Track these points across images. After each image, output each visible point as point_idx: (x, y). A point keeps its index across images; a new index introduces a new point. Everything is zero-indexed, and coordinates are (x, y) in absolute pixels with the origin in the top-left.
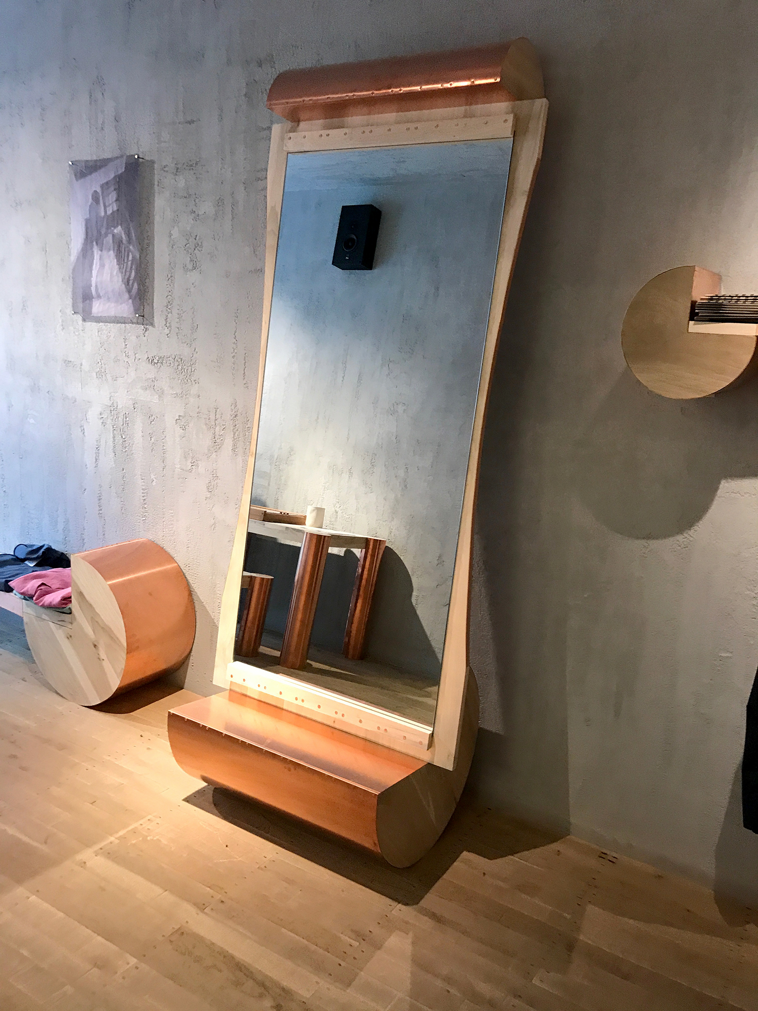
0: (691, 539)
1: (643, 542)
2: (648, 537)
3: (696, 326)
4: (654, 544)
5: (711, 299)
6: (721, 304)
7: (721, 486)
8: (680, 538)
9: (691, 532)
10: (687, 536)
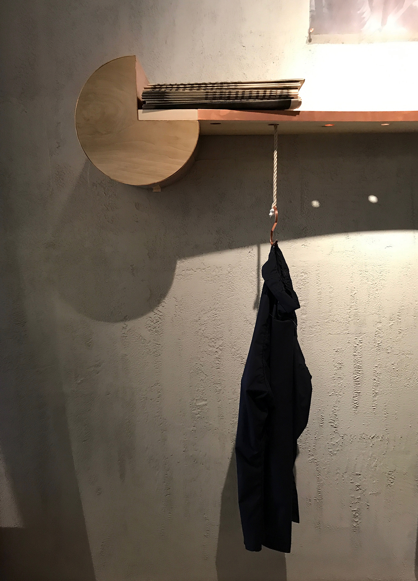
0: (161, 314)
1: (121, 324)
2: (125, 319)
3: (145, 114)
4: (131, 324)
5: (155, 87)
6: (164, 92)
7: (177, 266)
8: (151, 314)
9: (160, 308)
10: (157, 312)
